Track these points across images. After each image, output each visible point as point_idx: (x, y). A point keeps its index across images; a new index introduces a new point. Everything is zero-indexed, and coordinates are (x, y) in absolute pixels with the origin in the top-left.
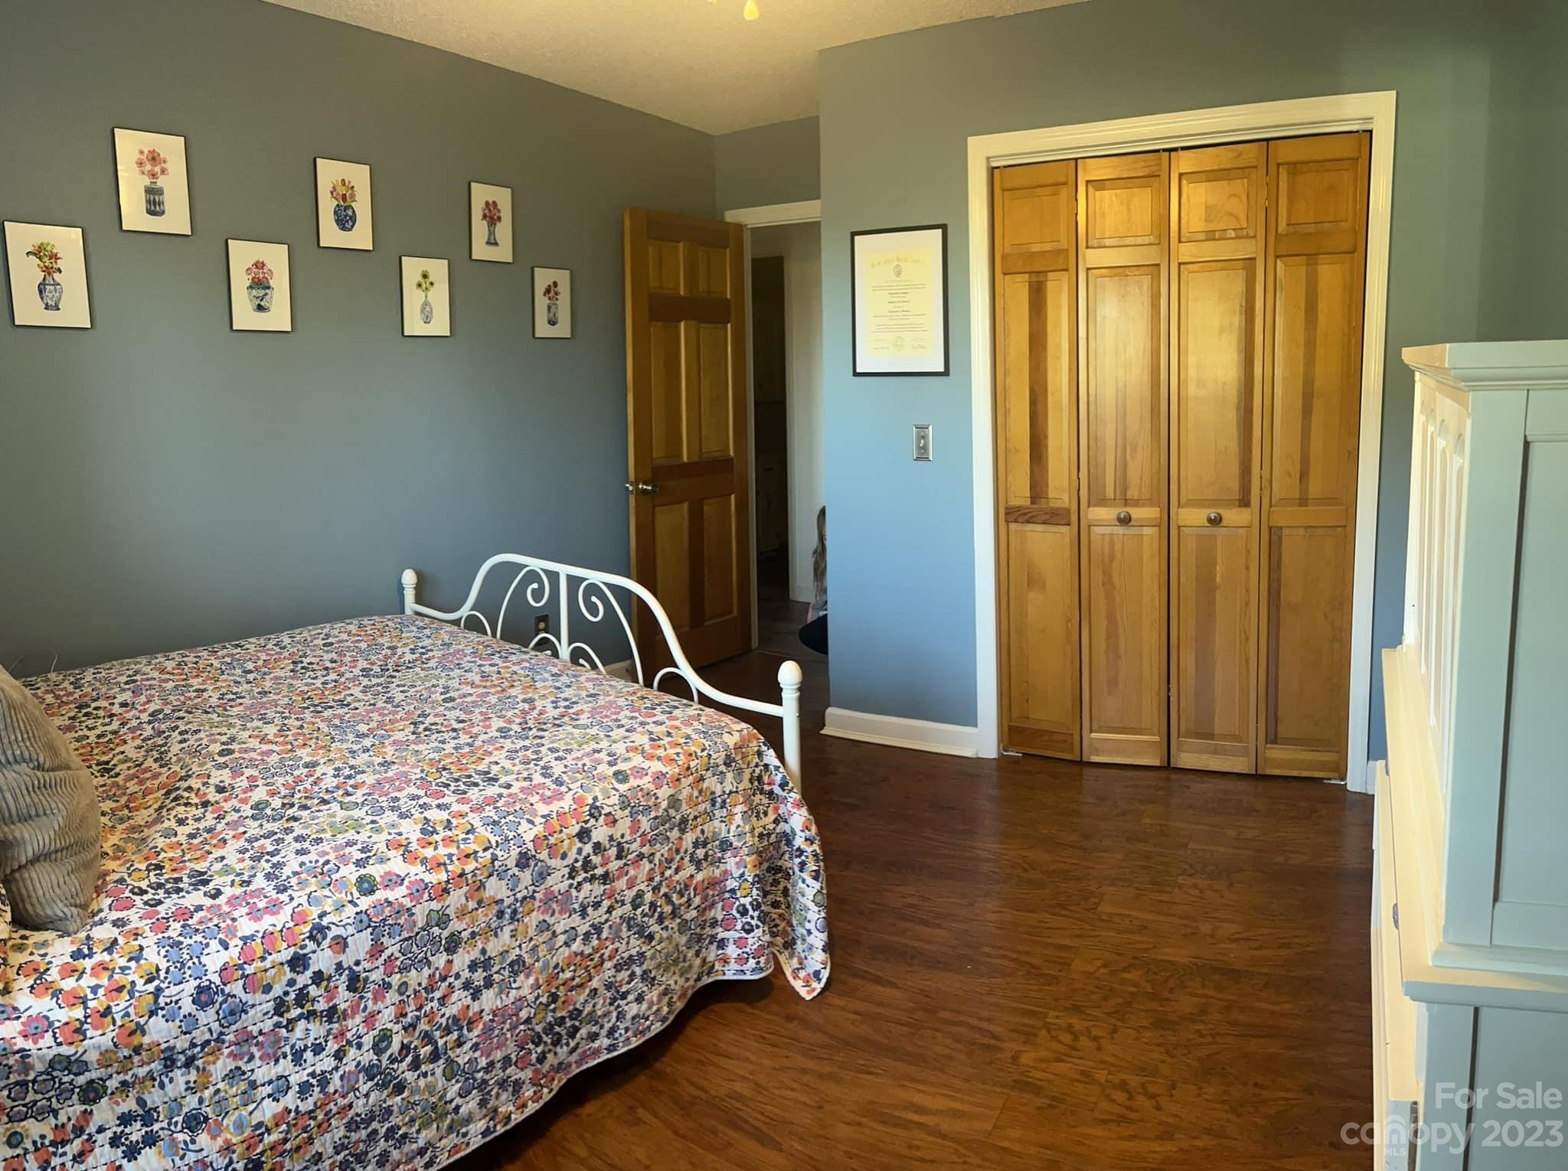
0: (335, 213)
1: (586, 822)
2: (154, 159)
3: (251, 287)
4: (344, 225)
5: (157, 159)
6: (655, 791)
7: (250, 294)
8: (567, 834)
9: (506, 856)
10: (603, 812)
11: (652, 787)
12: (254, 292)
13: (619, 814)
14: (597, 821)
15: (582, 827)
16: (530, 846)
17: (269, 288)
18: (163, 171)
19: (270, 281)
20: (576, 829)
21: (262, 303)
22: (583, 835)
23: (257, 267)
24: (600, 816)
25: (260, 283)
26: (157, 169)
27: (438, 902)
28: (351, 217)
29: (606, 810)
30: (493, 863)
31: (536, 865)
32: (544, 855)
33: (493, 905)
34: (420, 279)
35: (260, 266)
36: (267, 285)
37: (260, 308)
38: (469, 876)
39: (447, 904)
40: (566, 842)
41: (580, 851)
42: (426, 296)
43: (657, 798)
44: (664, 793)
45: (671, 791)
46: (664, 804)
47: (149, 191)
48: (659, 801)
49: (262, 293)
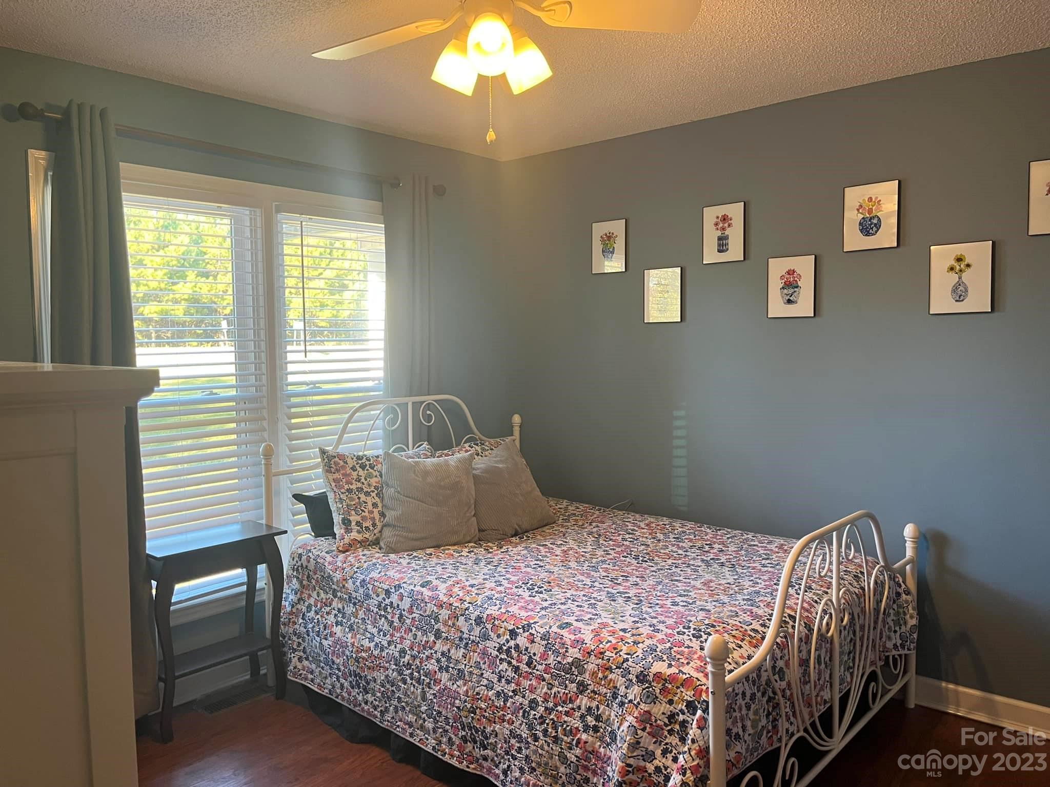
0: (860, 224)
1: (518, 628)
2: (724, 219)
3: (783, 288)
4: (868, 232)
5: (726, 218)
6: (569, 647)
7: (782, 293)
8: (505, 627)
9: (472, 612)
10: (530, 631)
11: (569, 643)
12: (785, 291)
13: (538, 639)
14: (524, 632)
15: (514, 628)
16: (485, 616)
17: (797, 287)
18: (729, 226)
19: (799, 282)
20: (511, 627)
21: (791, 298)
22: (513, 634)
23: (789, 274)
24: (528, 631)
25: (791, 284)
26: (726, 225)
27: (437, 609)
28: (875, 225)
29: (533, 631)
30: (466, 610)
31: (483, 628)
32: (489, 626)
33: (459, 632)
34: (952, 262)
35: (791, 273)
36: (797, 285)
37: (789, 302)
38: (453, 608)
39: (440, 613)
40: (503, 630)
41: (508, 641)
42: (960, 278)
43: (566, 651)
44: (574, 653)
45: (579, 656)
46: (570, 660)
47: (720, 239)
48: (567, 654)
49: (791, 291)
